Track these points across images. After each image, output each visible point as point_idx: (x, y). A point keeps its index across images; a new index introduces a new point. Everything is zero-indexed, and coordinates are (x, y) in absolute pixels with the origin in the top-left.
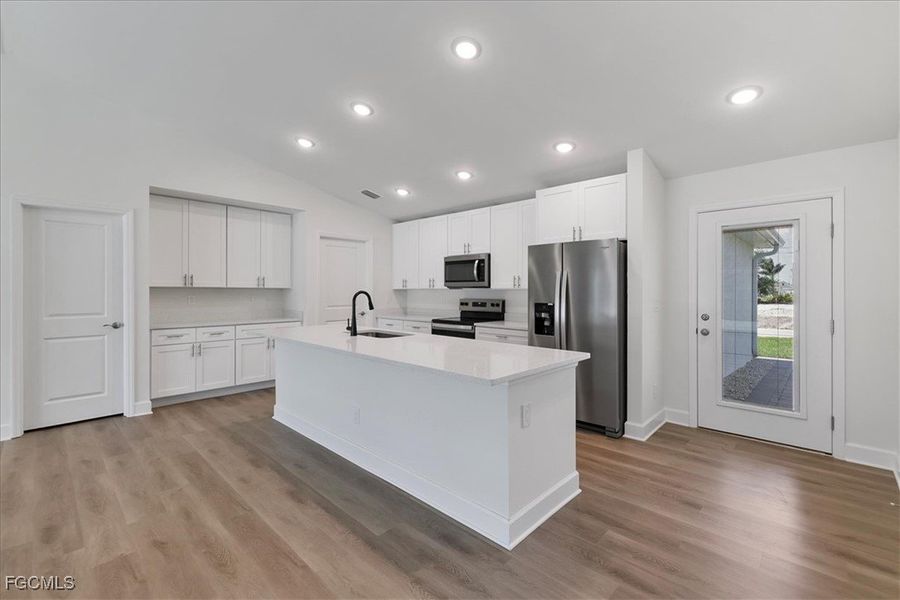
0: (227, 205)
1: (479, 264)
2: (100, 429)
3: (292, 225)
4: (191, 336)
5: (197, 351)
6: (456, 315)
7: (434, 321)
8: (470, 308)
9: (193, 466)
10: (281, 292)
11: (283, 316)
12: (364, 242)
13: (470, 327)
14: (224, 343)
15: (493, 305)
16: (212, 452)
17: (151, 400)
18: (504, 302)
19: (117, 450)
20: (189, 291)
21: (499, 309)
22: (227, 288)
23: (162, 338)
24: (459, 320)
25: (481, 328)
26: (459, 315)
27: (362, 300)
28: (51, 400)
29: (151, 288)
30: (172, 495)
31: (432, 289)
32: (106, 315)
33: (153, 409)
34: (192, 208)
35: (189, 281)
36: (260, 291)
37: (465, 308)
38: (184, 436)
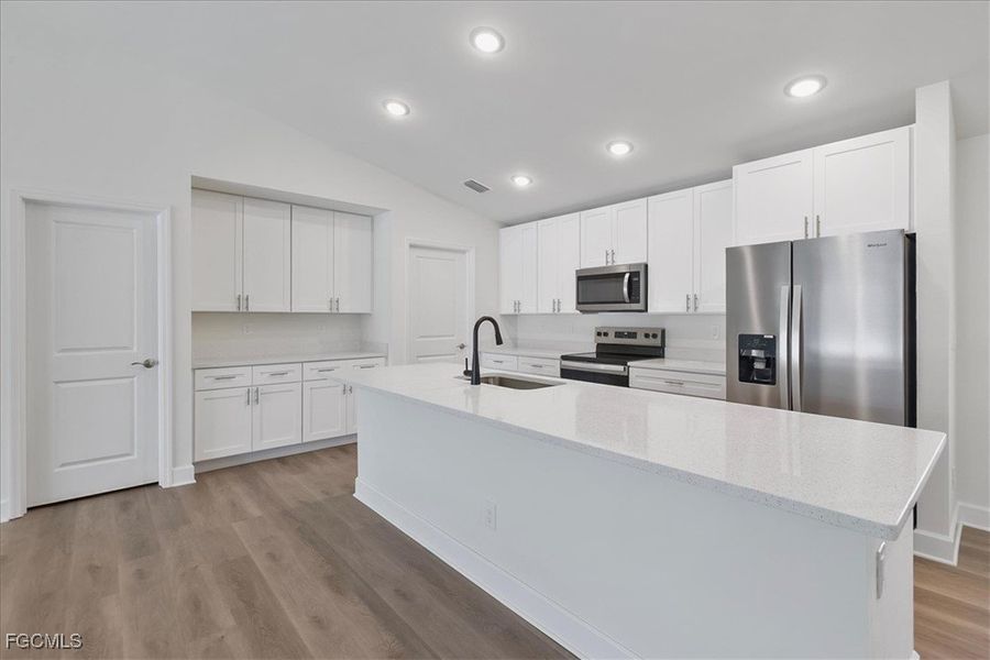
0: (292, 204)
1: (630, 278)
2: (125, 507)
3: (372, 230)
4: (246, 377)
5: (254, 397)
6: (590, 349)
7: (564, 358)
8: (611, 340)
9: (242, 583)
10: (358, 318)
11: (362, 350)
12: (464, 252)
13: (621, 368)
14: (288, 387)
15: (647, 336)
16: (272, 557)
17: (193, 464)
18: (663, 332)
19: (141, 548)
20: (243, 317)
21: (657, 342)
22: (291, 314)
23: (207, 380)
24: (594, 356)
25: (637, 369)
26: (594, 349)
27: (487, 330)
28: (63, 465)
29: (193, 313)
30: (207, 650)
31: (556, 313)
32: (135, 349)
33: (197, 476)
34: (247, 207)
35: (243, 303)
36: (332, 317)
37: (603, 340)
38: (233, 524)
